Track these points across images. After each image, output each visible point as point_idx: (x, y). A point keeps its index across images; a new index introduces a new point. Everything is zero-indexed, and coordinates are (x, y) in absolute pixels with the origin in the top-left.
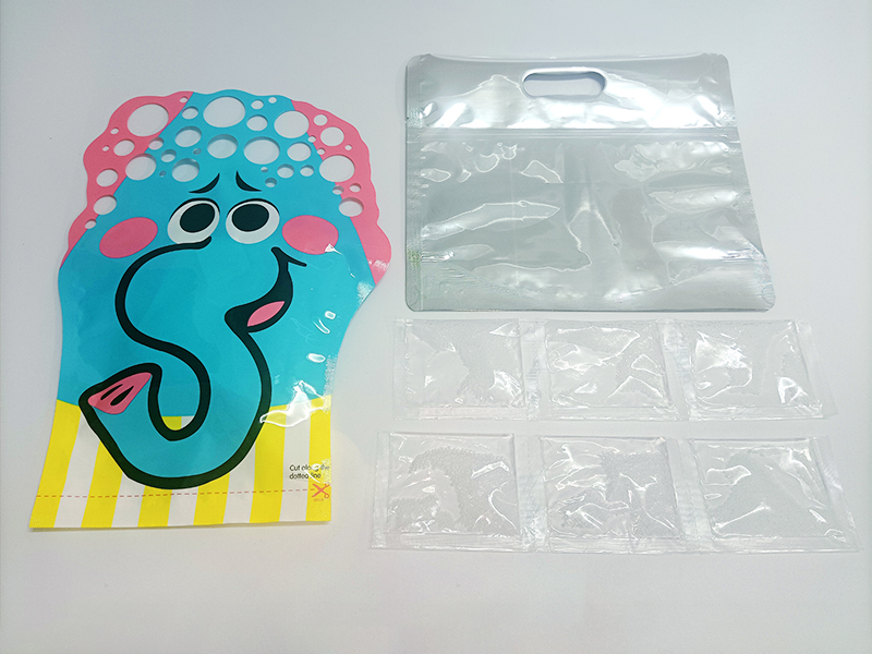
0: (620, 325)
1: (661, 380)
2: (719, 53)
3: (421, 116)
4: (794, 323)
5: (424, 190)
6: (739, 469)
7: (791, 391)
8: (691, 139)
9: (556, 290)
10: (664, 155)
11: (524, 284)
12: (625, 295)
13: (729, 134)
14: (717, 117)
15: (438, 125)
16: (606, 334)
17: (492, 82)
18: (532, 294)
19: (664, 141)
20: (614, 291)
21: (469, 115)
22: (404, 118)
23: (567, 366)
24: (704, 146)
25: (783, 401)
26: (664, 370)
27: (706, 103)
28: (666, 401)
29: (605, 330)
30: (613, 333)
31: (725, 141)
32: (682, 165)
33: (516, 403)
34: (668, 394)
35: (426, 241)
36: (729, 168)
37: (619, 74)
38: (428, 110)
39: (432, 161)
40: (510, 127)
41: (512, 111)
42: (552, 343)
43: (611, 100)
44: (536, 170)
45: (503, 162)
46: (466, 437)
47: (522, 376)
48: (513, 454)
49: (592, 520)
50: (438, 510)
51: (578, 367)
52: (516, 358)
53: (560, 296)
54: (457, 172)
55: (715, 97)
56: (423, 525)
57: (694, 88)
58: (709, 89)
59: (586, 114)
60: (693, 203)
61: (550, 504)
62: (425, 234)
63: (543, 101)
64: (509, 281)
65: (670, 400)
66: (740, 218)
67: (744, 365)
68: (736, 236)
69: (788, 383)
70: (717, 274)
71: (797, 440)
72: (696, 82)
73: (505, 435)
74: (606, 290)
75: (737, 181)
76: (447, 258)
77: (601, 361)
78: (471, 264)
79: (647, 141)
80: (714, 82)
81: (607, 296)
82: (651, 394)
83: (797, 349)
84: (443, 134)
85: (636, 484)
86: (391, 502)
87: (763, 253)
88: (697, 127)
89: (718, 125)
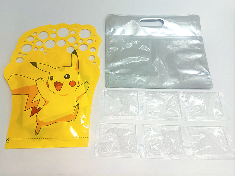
0: (167, 93)
1: (179, 109)
2: (197, 14)
3: (110, 32)
4: (218, 93)
5: (111, 53)
6: (202, 135)
7: (217, 113)
8: (189, 39)
9: (149, 82)
10: (181, 44)
11: (139, 80)
12: (169, 84)
13: (200, 38)
14: (196, 33)
15: (115, 34)
16: (163, 95)
17: (131, 22)
18: (142, 83)
19: (181, 39)
20: (166, 83)
21: (124, 31)
22: (105, 32)
23: (151, 104)
24: (193, 41)
25: (215, 115)
27: (193, 28)
28: (181, 115)
29: (163, 94)
30: (165, 95)
31: (199, 40)
32: (186, 47)
33: (137, 115)
34: (181, 113)
35: (111, 67)
36: (199, 48)
38: (112, 30)
39: (113, 45)
40: (136, 35)
41: (137, 30)
42: (147, 98)
43: (165, 28)
44: (143, 47)
45: (134, 45)
46: (122, 125)
47: (138, 107)
48: (135, 129)
49: (158, 149)
50: (114, 145)
51: (154, 105)
52: (137, 102)
53: (150, 84)
54: (120, 48)
55: (196, 27)
56: (109, 149)
57: (190, 25)
58: (194, 25)
59: (158, 32)
60: (189, 57)
61: (146, 144)
63: (145, 27)
64: (135, 79)
65: (182, 115)
66: (203, 62)
67: (203, 105)
68: (201, 67)
69: (216, 110)
70: (196, 78)
71: (218, 127)
72: (190, 23)
73: (133, 124)
74: (163, 83)
75: (202, 51)
76: (117, 73)
77: (161, 103)
78: (124, 75)
79: (176, 40)
80: (195, 23)
81: (163, 84)
82: (176, 113)
83: (219, 100)
84: (116, 37)
85: (171, 139)
86: (100, 143)
87: (209, 72)
88: (190, 36)
89: (196, 35)
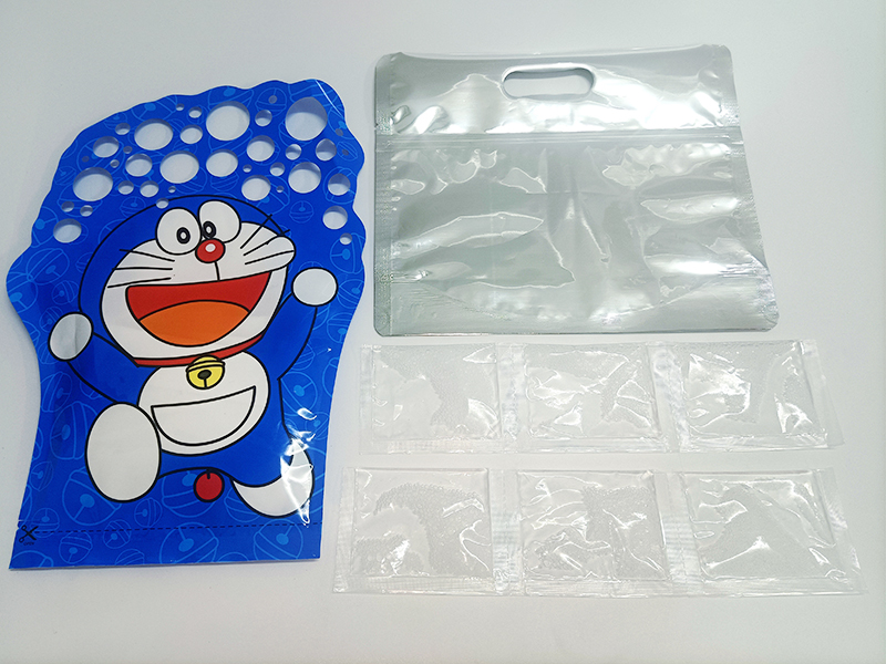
0: (605, 348)
1: (650, 408)
2: (720, 44)
3: (391, 122)
4: (799, 344)
5: (394, 204)
6: (732, 505)
7: (794, 419)
8: (690, 140)
9: (536, 312)
10: (659, 160)
11: (502, 305)
12: (612, 316)
13: (731, 134)
14: (718, 116)
15: (410, 131)
16: (590, 358)
17: (468, 82)
18: (513, 316)
19: (659, 144)
20: (601, 311)
21: (444, 119)
22: (373, 124)
24: (703, 148)
25: (784, 430)
26: (654, 397)
27: (705, 99)
28: (655, 431)
29: (589, 353)
30: (598, 357)
31: (726, 142)
32: (679, 170)
33: (491, 435)
34: (658, 423)
35: (397, 259)
36: (730, 172)
37: (611, 70)
38: (398, 116)
40: (488, 132)
41: (490, 114)
42: (531, 369)
43: (599, 99)
44: (516, 179)
45: (481, 171)
46: (436, 473)
47: (498, 405)
48: (487, 491)
49: (571, 561)
52: (492, 384)
53: (542, 317)
54: (431, 183)
55: (716, 93)
58: (709, 84)
59: (572, 116)
60: (690, 212)
61: (526, 544)
62: (395, 252)
63: (524, 102)
64: (486, 302)
65: (659, 430)
66: (741, 228)
67: (743, 391)
68: (737, 248)
69: (791, 410)
71: (799, 472)
72: (696, 77)
73: (478, 470)
74: (590, 311)
75: (738, 187)
76: (419, 277)
77: (586, 388)
78: (447, 284)
79: (640, 144)
80: (715, 76)
81: (592, 317)
82: (640, 425)
83: (802, 372)
84: (417, 141)
85: (620, 522)
86: (355, 543)
87: (765, 266)
88: (695, 127)
89: (719, 124)
